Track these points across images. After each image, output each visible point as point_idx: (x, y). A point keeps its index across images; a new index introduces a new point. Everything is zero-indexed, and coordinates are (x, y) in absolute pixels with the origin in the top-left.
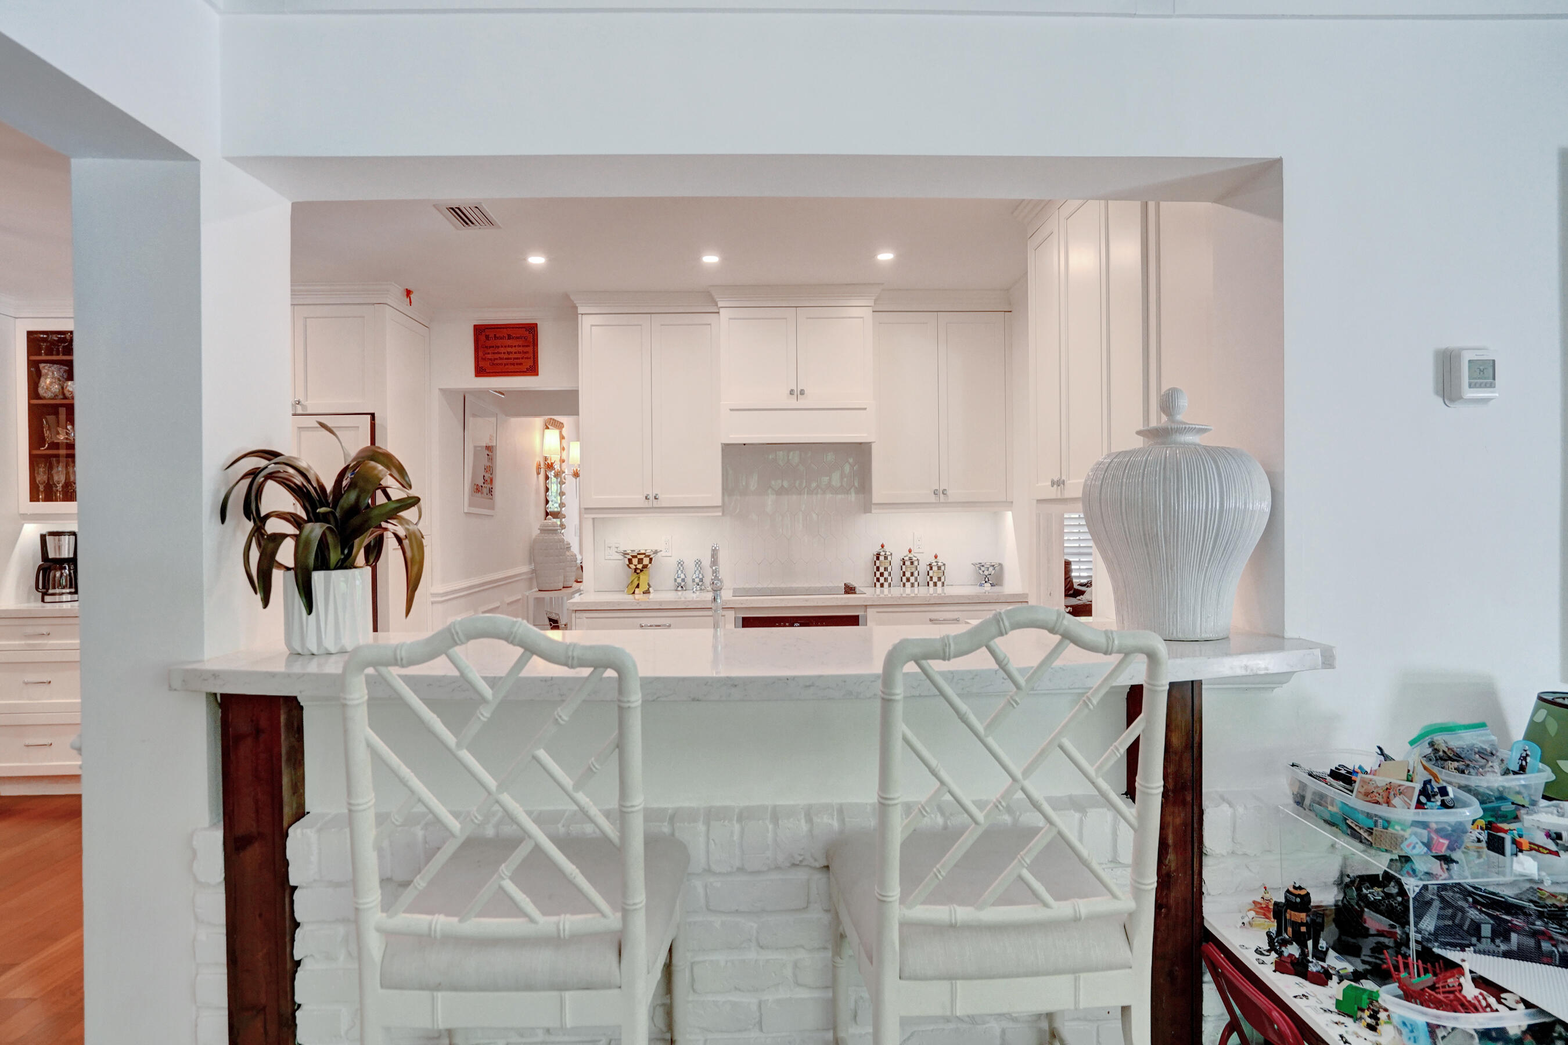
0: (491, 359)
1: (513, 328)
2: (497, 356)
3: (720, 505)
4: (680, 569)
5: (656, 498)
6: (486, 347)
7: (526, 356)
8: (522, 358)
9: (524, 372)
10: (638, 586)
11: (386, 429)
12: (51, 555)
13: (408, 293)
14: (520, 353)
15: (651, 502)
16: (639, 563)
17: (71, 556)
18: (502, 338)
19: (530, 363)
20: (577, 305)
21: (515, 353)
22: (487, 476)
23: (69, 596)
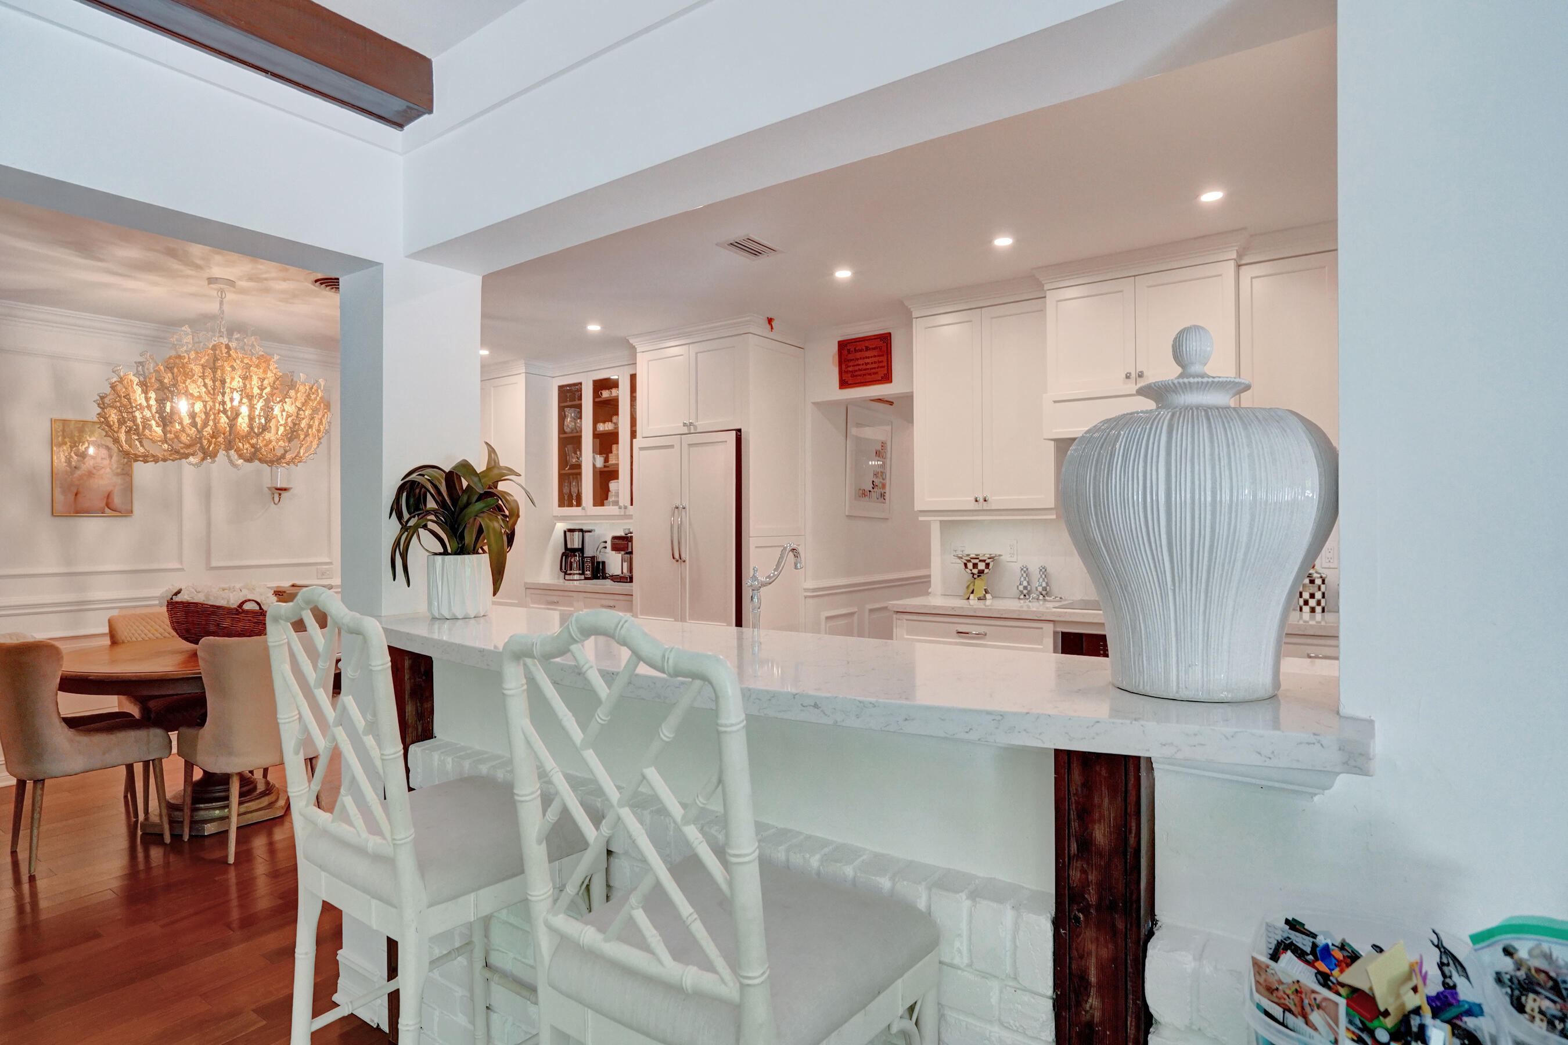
0: (852, 371)
1: (869, 340)
2: (857, 368)
3: (1053, 506)
4: (1022, 575)
5: (985, 501)
6: (848, 361)
7: (881, 365)
8: (878, 368)
9: (878, 380)
10: (972, 592)
11: (749, 441)
12: (569, 546)
13: (770, 321)
14: (875, 363)
15: (980, 504)
16: (974, 568)
17: (580, 547)
18: (861, 350)
19: (883, 371)
20: (912, 310)
21: (872, 363)
22: (877, 481)
23: (578, 576)
